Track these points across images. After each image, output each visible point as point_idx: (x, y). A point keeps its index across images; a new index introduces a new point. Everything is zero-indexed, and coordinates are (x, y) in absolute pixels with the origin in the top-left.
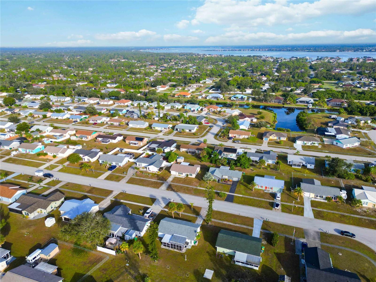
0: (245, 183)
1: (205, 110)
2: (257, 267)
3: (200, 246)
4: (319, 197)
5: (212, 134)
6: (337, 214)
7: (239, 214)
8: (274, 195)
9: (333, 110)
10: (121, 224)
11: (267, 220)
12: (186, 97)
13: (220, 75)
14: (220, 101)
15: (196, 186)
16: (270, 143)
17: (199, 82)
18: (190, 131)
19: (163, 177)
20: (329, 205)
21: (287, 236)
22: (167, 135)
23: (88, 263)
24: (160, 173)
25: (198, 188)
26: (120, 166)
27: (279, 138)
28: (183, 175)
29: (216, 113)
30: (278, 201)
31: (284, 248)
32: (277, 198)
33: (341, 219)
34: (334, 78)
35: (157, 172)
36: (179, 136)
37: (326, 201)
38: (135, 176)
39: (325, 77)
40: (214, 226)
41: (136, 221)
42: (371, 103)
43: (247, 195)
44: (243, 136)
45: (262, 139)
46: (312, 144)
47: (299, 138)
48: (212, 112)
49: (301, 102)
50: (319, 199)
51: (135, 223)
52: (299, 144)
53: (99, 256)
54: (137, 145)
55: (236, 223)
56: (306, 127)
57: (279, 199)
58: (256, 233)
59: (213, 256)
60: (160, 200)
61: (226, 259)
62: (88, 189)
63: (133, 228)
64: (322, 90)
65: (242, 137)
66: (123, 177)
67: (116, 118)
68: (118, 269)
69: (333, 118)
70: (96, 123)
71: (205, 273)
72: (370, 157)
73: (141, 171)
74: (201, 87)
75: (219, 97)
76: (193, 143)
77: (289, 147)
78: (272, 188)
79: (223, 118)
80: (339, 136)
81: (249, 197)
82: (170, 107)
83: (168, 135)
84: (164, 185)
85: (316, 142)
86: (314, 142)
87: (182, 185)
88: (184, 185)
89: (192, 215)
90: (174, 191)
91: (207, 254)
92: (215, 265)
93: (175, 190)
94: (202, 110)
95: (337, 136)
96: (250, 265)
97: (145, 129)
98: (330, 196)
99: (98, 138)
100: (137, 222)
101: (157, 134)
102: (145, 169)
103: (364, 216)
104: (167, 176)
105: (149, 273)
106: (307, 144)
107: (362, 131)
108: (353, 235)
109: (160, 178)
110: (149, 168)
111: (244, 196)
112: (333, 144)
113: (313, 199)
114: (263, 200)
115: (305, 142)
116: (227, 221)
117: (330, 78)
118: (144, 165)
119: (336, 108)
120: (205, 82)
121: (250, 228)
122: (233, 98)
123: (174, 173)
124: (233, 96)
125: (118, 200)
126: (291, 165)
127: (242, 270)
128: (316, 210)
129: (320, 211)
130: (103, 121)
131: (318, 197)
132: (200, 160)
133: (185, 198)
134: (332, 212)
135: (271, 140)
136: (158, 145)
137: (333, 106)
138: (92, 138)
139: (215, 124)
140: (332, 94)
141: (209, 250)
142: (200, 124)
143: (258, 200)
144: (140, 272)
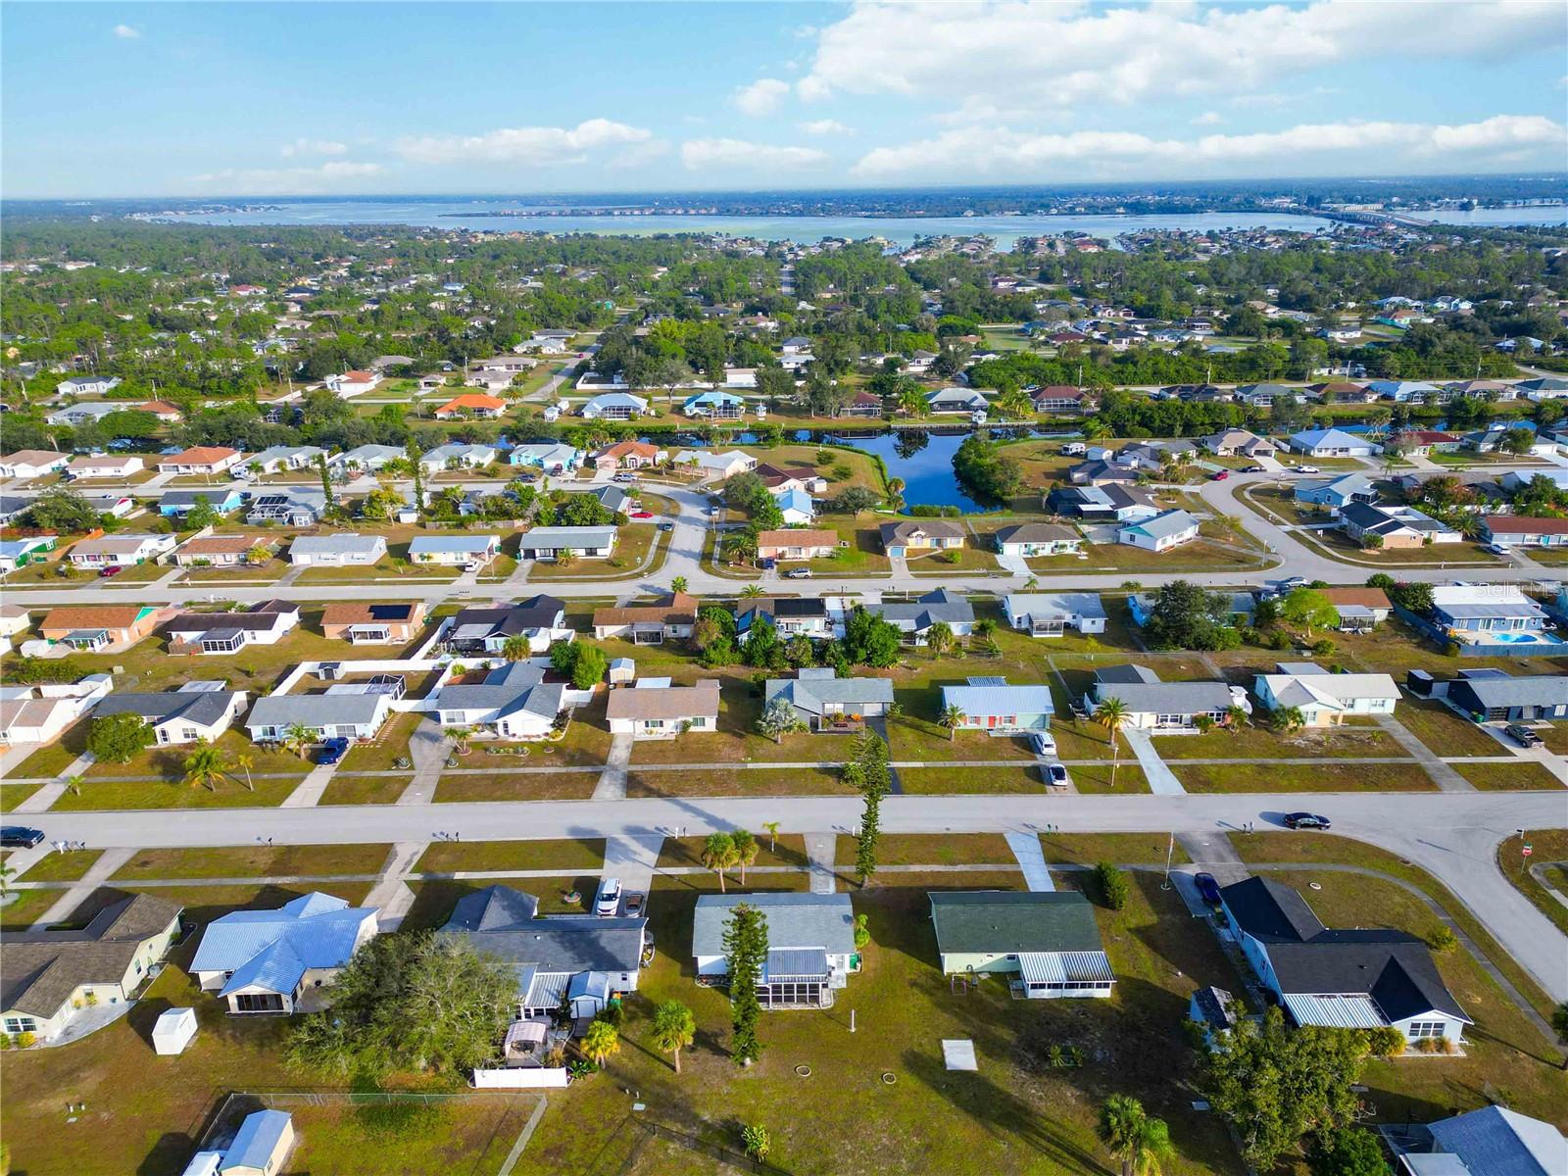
0: (909, 719)
1: (605, 465)
2: (1106, 986)
3: (875, 970)
4: (1172, 721)
5: (688, 554)
6: (1245, 766)
7: (948, 829)
8: (1028, 744)
9: (1057, 424)
10: (533, 959)
11: (1053, 830)
12: (489, 415)
13: (585, 316)
14: (642, 423)
15: (739, 761)
16: (918, 564)
17: (511, 350)
18: (591, 552)
19: (583, 752)
20: (1209, 742)
21: (1138, 866)
22: (496, 582)
23: (467, 1148)
24: (562, 736)
25: (750, 766)
26: (362, 739)
27: (939, 543)
28: (669, 729)
29: (659, 473)
30: (1049, 759)
31: (1149, 908)
32: (1046, 751)
33: (1264, 780)
34: (1011, 314)
35: (547, 734)
36: (555, 581)
37: (1197, 731)
38: (458, 768)
39: (978, 311)
40: (887, 890)
41: (594, 934)
42: (1164, 393)
43: (938, 760)
44: (813, 550)
45: (882, 552)
46: (1057, 550)
47: (1008, 533)
48: (637, 470)
49: (944, 405)
50: (1171, 730)
51: (593, 943)
52: (1012, 553)
53: (495, 1108)
54: (384, 641)
55: (954, 864)
56: (1004, 494)
57: (1053, 751)
58: (1039, 878)
59: (940, 994)
60: (624, 839)
61: (990, 992)
62: (264, 861)
63: (591, 964)
64: (991, 357)
65: (807, 554)
66: (405, 782)
67: (208, 532)
68: (609, 1132)
69: (1076, 455)
70: (116, 569)
71: (946, 1054)
72: (1245, 570)
73: (475, 745)
74: (531, 368)
75: (635, 409)
76: (627, 600)
77: (985, 571)
78: (1011, 720)
79: (691, 488)
80: (1126, 513)
81: (948, 764)
82: (442, 465)
83: (502, 581)
84: (605, 781)
85: (1067, 542)
86: (1061, 542)
87: (680, 767)
88: (689, 766)
89: (782, 869)
90: (660, 795)
91: (915, 990)
92: (964, 1020)
93: (664, 790)
94: (590, 463)
95: (1120, 511)
96: (1083, 986)
97: (380, 567)
98: (1203, 713)
99: (174, 634)
100: (600, 936)
101: (449, 582)
102: (487, 734)
103: (1321, 756)
104: (600, 744)
105: (743, 1113)
106: (1041, 553)
107: (1185, 488)
108: (1323, 822)
109: (573, 757)
110: (506, 725)
111: (929, 764)
112: (1118, 543)
113: (1155, 732)
114: (1000, 763)
115: (1034, 546)
116: (920, 862)
117: (998, 314)
118: (473, 715)
119: (1065, 418)
120: (536, 351)
121: (1009, 868)
122: (691, 409)
123: (624, 728)
124: (689, 402)
125: (441, 875)
126: (1028, 632)
127: (1057, 1010)
128: (1180, 766)
129: (1192, 766)
130: (146, 555)
131: (1169, 724)
132: (700, 662)
133: (719, 815)
134: (1227, 761)
135: (913, 552)
136: (491, 626)
137: (1054, 413)
138: (139, 639)
139: (674, 516)
140: (1034, 368)
141: (913, 977)
142: (617, 520)
143: (982, 769)
144: (706, 1118)
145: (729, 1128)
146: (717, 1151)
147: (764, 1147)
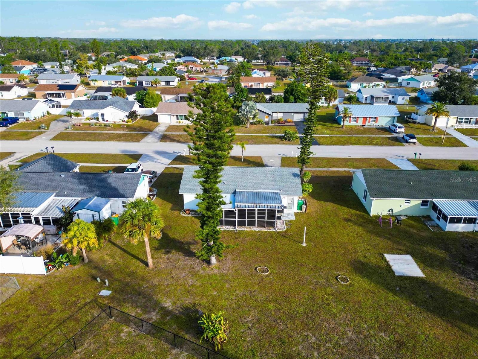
3: (315, 213)
4: (465, 122)
7: (350, 156)
8: (386, 130)
10: (55, 189)
32: (399, 130)
43: (337, 134)
50: (465, 126)
59: (372, 227)
60: (153, 155)
71: (390, 264)
90: (179, 142)
91: (350, 224)
92: (397, 243)
93: (182, 140)
113: (457, 127)
114: (373, 136)
141: (346, 216)
144: (167, 305)
145: (187, 315)
146: (171, 337)
147: (222, 335)
